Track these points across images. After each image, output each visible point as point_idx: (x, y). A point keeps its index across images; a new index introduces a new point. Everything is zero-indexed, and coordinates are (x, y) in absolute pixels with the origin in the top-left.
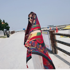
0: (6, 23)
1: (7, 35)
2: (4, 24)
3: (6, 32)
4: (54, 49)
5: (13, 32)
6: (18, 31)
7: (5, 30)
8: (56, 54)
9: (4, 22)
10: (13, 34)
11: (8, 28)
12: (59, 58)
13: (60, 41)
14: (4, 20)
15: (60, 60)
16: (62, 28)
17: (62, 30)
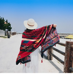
0: (8, 23)
1: (8, 35)
2: (6, 24)
3: (7, 32)
4: (50, 55)
5: (14, 34)
6: (20, 33)
7: (6, 30)
8: (50, 60)
9: (7, 22)
10: (14, 35)
11: (10, 29)
12: (52, 64)
13: (55, 49)
14: (7, 20)
15: (53, 66)
16: (65, 36)
17: (64, 38)
